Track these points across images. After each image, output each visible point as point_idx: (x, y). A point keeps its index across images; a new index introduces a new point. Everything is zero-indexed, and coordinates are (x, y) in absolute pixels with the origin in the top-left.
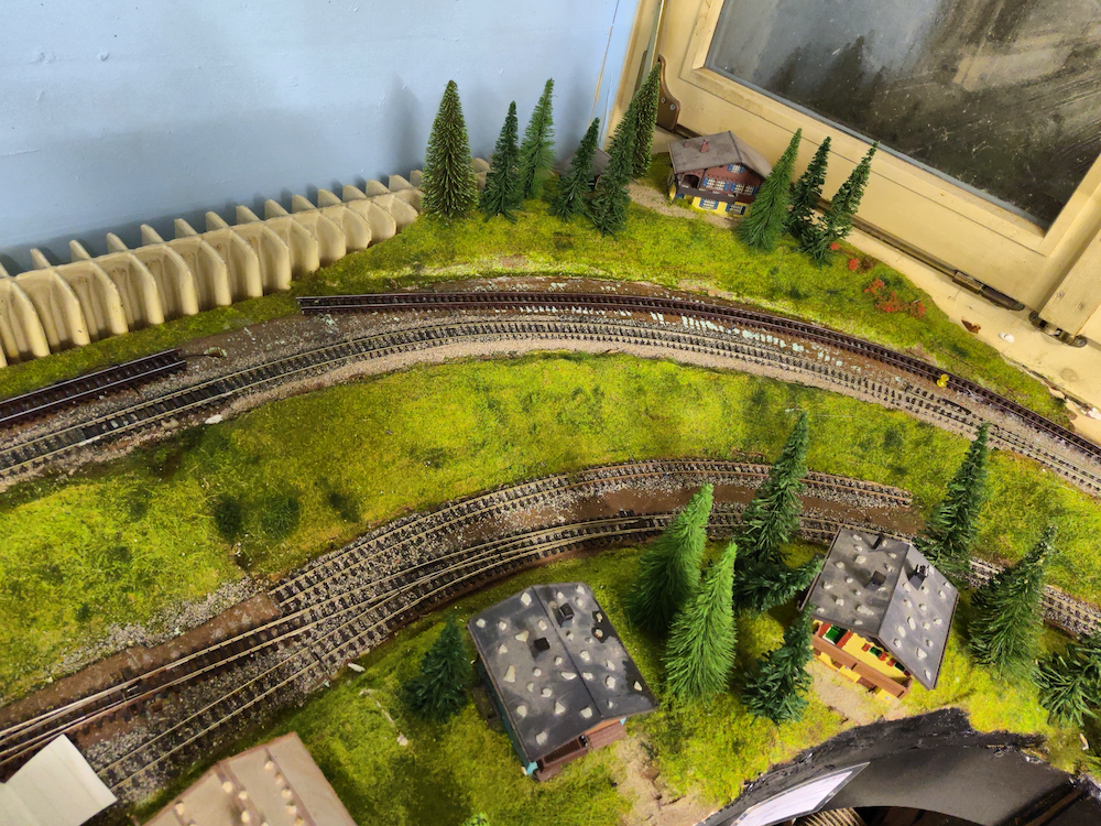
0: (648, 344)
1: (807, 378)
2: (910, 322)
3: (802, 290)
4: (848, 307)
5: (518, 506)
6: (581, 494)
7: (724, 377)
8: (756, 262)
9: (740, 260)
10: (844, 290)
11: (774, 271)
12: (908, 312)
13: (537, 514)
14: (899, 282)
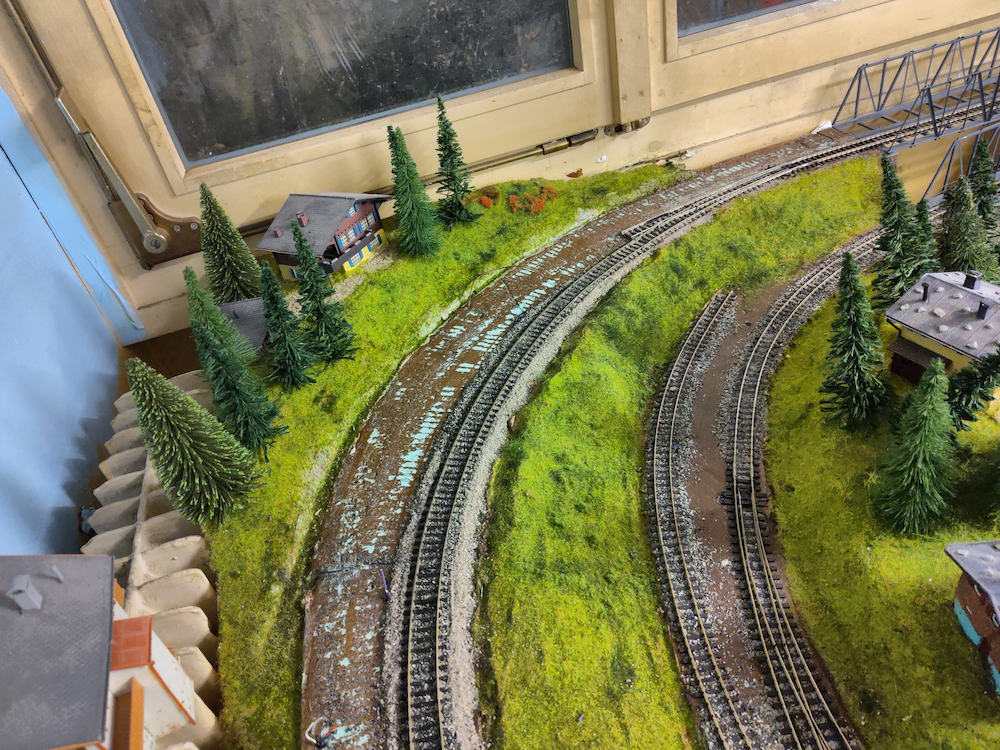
0: (510, 388)
1: (598, 291)
2: (558, 204)
3: (486, 250)
4: (520, 231)
5: (702, 601)
6: (690, 531)
7: (582, 346)
8: (440, 262)
9: (430, 272)
10: (503, 224)
11: (457, 256)
12: (549, 198)
13: (717, 585)
14: (518, 187)
